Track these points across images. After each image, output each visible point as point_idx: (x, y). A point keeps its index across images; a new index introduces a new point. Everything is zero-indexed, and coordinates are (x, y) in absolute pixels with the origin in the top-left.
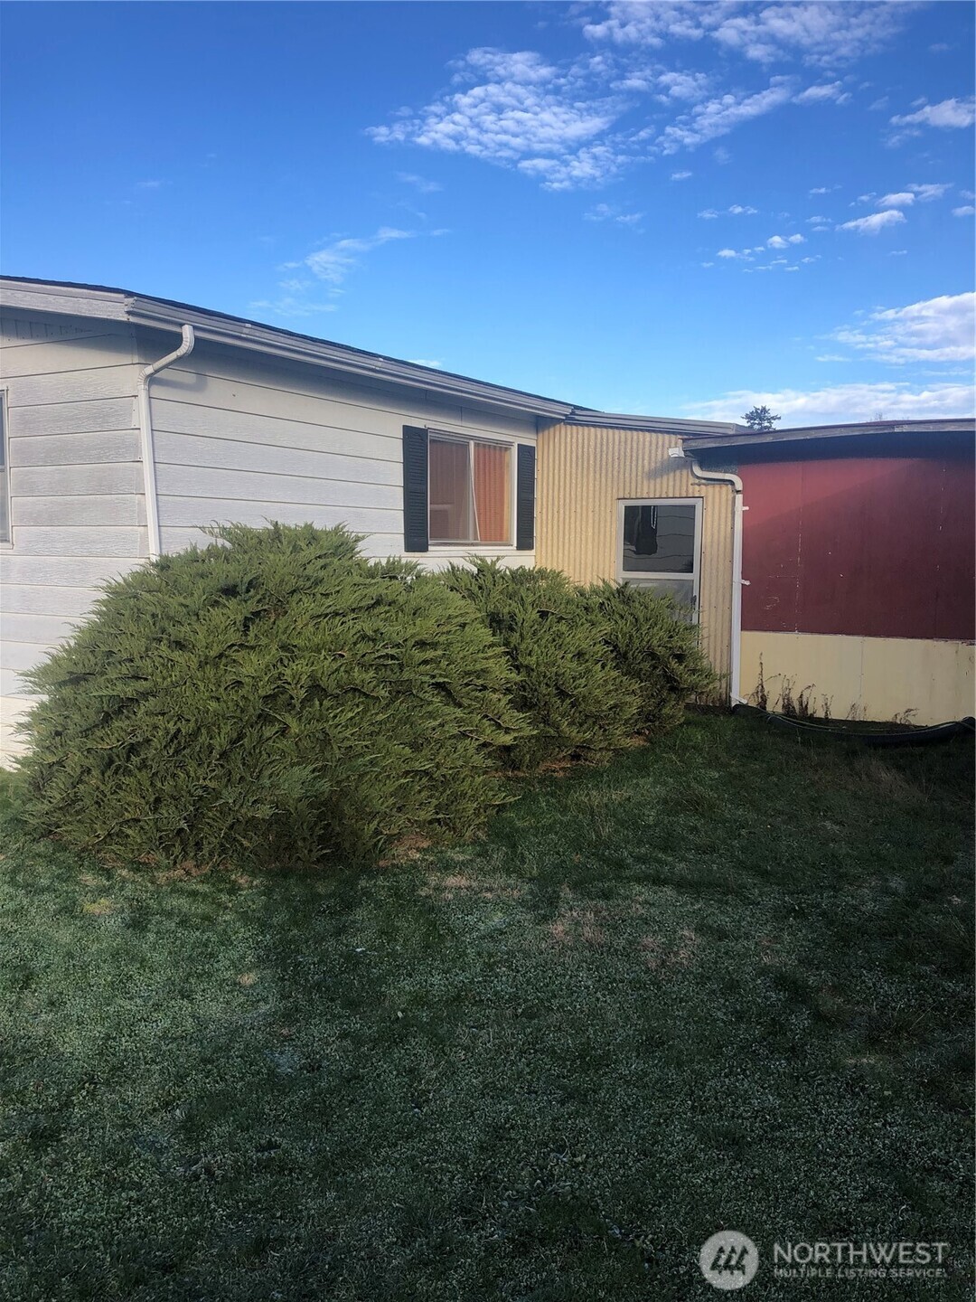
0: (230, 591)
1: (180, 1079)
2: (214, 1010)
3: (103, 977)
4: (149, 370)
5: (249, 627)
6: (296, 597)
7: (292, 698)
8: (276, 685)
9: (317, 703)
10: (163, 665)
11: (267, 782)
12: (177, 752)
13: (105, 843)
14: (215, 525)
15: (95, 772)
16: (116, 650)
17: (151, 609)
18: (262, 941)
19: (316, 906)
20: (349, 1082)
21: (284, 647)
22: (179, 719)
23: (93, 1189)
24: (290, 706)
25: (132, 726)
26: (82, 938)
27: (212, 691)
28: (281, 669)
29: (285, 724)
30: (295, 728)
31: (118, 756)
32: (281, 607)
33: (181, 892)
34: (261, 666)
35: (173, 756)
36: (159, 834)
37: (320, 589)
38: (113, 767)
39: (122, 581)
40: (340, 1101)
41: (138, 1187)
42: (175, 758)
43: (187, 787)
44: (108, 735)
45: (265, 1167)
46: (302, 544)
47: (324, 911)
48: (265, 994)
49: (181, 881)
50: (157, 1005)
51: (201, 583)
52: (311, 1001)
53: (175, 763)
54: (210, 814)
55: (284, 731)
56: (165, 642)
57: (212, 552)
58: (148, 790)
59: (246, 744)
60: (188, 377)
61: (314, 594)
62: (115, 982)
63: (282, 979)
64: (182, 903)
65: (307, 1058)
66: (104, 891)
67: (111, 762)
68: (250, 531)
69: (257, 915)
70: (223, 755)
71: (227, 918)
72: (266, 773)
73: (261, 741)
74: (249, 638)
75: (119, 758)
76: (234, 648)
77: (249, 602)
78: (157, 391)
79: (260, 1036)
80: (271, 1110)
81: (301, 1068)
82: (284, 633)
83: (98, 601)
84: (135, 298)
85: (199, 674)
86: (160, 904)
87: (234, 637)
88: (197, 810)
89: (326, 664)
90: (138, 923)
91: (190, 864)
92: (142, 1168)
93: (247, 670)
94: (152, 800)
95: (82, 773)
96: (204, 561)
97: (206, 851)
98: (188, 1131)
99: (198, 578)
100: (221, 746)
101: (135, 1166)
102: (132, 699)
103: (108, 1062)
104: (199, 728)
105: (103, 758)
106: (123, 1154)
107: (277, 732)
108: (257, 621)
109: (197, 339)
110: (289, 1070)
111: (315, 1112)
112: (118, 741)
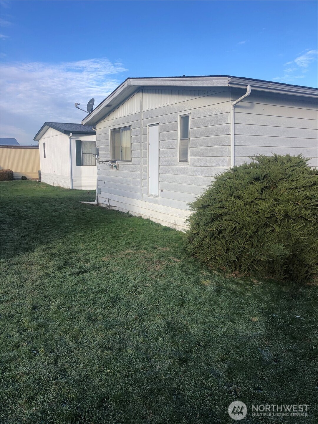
0: (257, 179)
1: (228, 352)
2: (241, 328)
3: (205, 308)
4: (235, 103)
5: (263, 192)
6: (281, 181)
7: (277, 219)
8: (271, 214)
9: (287, 221)
10: (232, 204)
11: (266, 248)
12: (235, 234)
13: (210, 261)
14: (253, 155)
15: (208, 238)
16: (217, 198)
17: (230, 185)
18: (260, 305)
19: (282, 296)
20: (291, 370)
21: (275, 200)
22: (236, 223)
23: (196, 385)
24: (276, 221)
25: (221, 224)
26: (200, 293)
27: (248, 214)
28: (274, 208)
29: (274, 228)
30: (277, 230)
31: (215, 233)
32: (275, 185)
33: (233, 282)
34: (266, 206)
35: (233, 235)
36: (227, 261)
37: (291, 179)
38: (214, 237)
39: (221, 175)
40: (287, 378)
41: (210, 389)
42: (234, 236)
43: (237, 246)
44: (213, 226)
45: (256, 397)
46: (285, 162)
47: (285, 299)
48: (260, 326)
49: (234, 278)
50: (222, 322)
51: (247, 176)
52: (277, 333)
53: (234, 238)
54: (245, 257)
55: (273, 230)
56: (233, 196)
57: (252, 165)
58: (224, 246)
59: (259, 234)
60: (247, 104)
61: (288, 181)
62: (209, 310)
63: (267, 322)
64: (233, 286)
65: (275, 356)
66: (208, 277)
67: (213, 235)
68: (266, 157)
69: (260, 295)
70: (251, 237)
71: (249, 294)
72: (266, 245)
73: (265, 233)
74: (263, 196)
75: (216, 234)
76: (257, 199)
77: (264, 183)
78: (237, 110)
79: (257, 343)
80: (260, 374)
81: (272, 360)
82: (276, 194)
83: (213, 181)
84: (232, 78)
85: (244, 208)
86: (226, 285)
87: (257, 195)
88: (240, 254)
89: (291, 207)
90: (218, 291)
91: (237, 272)
92: (213, 382)
93: (261, 207)
94: (225, 249)
95: (204, 237)
96: (249, 168)
97: (243, 269)
98: (229, 373)
99: (246, 174)
100: (250, 233)
101: (210, 381)
102: (221, 215)
103: (205, 339)
104: (243, 227)
105: (210, 233)
106: (207, 375)
107: (271, 230)
108: (266, 190)
109: (252, 90)
110: (268, 359)
111: (276, 380)
112: (216, 228)
